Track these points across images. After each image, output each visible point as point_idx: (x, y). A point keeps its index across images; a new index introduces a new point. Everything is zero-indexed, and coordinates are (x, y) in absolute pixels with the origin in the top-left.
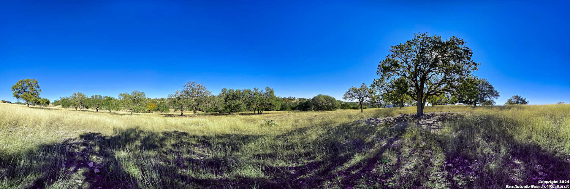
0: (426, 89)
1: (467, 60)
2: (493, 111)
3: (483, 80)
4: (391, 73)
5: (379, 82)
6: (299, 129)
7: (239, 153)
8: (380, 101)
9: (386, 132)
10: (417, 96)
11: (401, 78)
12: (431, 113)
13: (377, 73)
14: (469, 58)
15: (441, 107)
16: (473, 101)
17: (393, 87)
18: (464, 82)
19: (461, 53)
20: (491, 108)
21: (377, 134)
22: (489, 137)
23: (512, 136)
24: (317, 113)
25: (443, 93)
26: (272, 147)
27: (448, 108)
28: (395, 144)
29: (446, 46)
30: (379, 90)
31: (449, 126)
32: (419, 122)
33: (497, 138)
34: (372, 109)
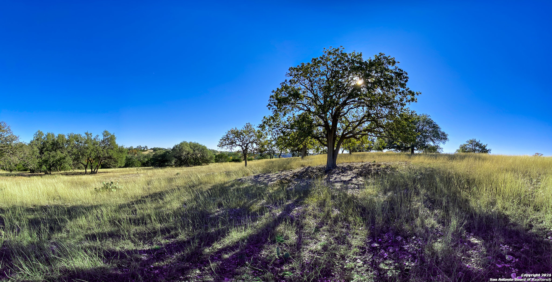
0: (340, 130)
1: (399, 88)
2: (438, 161)
3: (423, 116)
4: (288, 107)
5: (272, 120)
6: (153, 193)
7: (62, 234)
8: (273, 148)
9: (282, 195)
10: (326, 140)
11: (304, 114)
12: (348, 164)
13: (268, 107)
14: (403, 84)
15: (362, 155)
16: (409, 146)
17: (292, 127)
18: (396, 119)
19: (392, 77)
20: (436, 156)
21: (268, 198)
22: (433, 202)
23: (467, 201)
24: (180, 169)
25: (365, 134)
26: (112, 222)
27: (372, 157)
28: (294, 212)
29: (369, 67)
30: (270, 132)
31: (374, 185)
32: (330, 179)
33: (444, 203)
34: (260, 161)
